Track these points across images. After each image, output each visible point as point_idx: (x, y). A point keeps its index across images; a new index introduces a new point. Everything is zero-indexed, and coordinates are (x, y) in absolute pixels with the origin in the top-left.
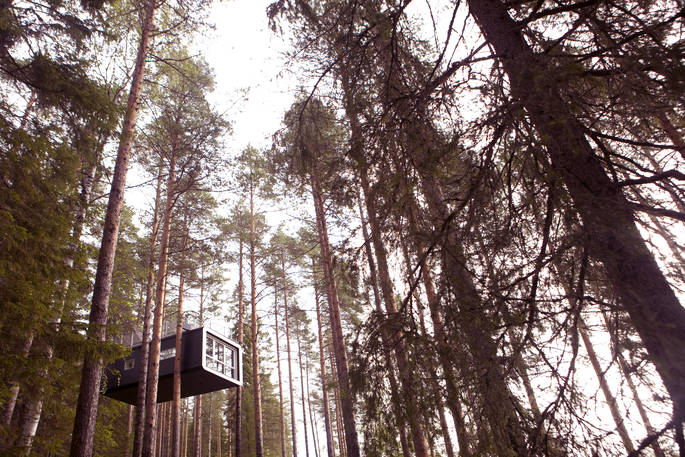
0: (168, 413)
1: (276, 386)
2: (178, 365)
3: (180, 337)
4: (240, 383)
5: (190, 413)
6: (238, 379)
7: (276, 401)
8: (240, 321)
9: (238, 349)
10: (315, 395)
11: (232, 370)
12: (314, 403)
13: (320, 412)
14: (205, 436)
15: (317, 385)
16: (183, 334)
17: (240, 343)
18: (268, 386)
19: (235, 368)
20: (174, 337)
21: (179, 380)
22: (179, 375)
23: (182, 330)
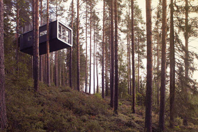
0: (46, 60)
1: (84, 50)
2: (48, 38)
3: (48, 25)
4: (72, 46)
5: (54, 61)
6: (71, 44)
7: (84, 56)
8: (72, 21)
9: (71, 31)
10: (98, 53)
11: (69, 40)
12: (98, 57)
13: (99, 60)
14: (59, 70)
15: (99, 49)
16: (49, 24)
17: (72, 28)
18: (82, 50)
19: (70, 39)
20: (46, 25)
21: (49, 44)
22: (48, 42)
23: (49, 22)
